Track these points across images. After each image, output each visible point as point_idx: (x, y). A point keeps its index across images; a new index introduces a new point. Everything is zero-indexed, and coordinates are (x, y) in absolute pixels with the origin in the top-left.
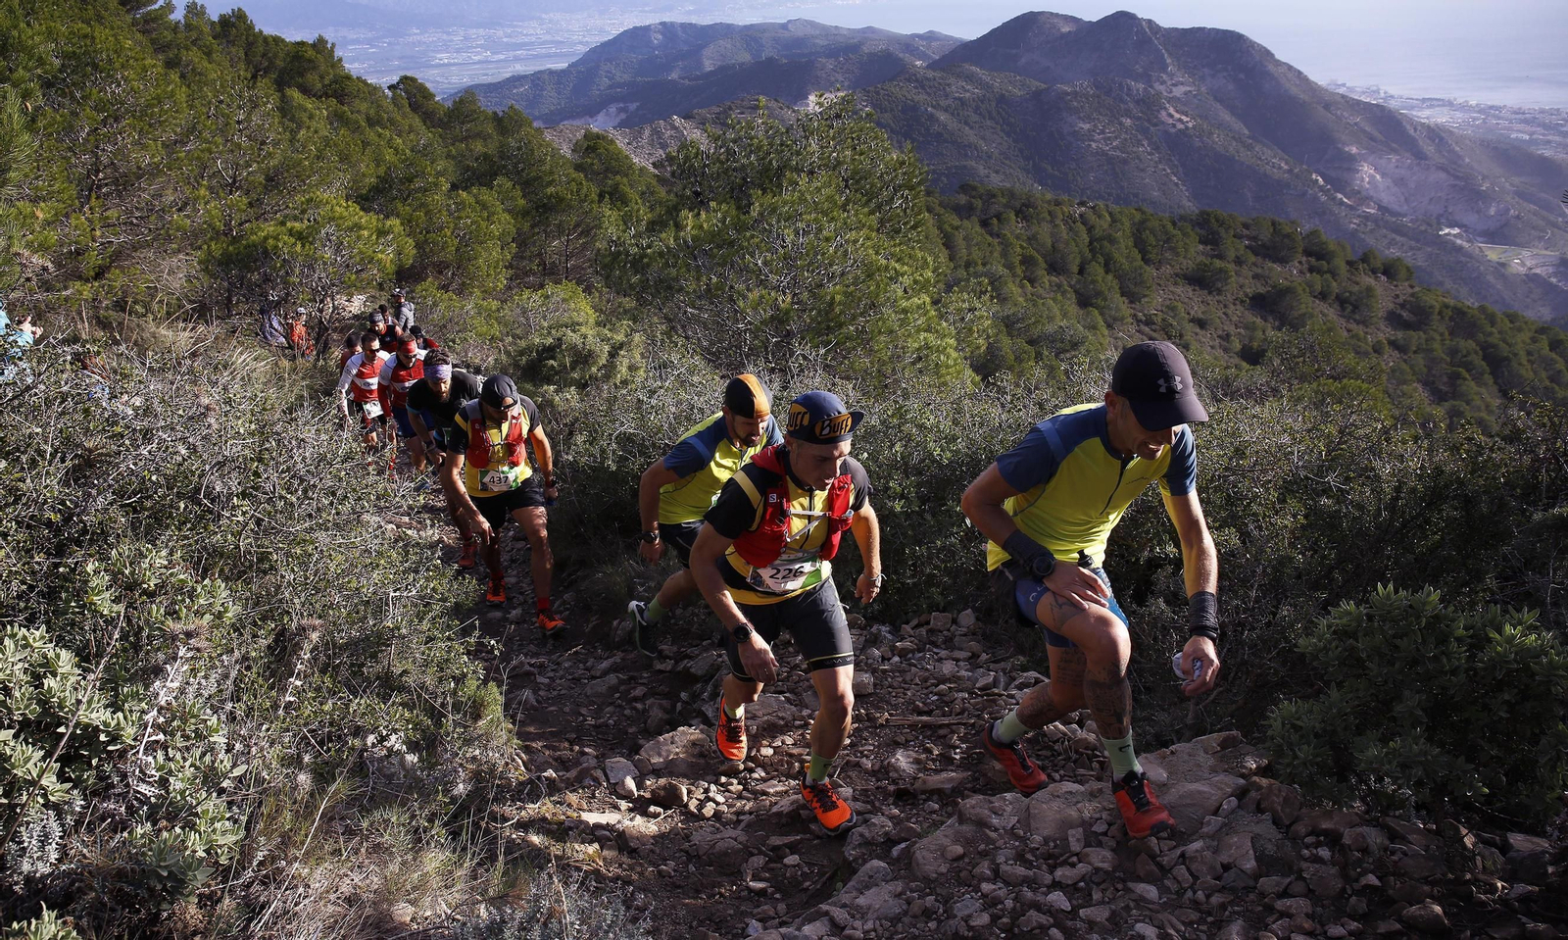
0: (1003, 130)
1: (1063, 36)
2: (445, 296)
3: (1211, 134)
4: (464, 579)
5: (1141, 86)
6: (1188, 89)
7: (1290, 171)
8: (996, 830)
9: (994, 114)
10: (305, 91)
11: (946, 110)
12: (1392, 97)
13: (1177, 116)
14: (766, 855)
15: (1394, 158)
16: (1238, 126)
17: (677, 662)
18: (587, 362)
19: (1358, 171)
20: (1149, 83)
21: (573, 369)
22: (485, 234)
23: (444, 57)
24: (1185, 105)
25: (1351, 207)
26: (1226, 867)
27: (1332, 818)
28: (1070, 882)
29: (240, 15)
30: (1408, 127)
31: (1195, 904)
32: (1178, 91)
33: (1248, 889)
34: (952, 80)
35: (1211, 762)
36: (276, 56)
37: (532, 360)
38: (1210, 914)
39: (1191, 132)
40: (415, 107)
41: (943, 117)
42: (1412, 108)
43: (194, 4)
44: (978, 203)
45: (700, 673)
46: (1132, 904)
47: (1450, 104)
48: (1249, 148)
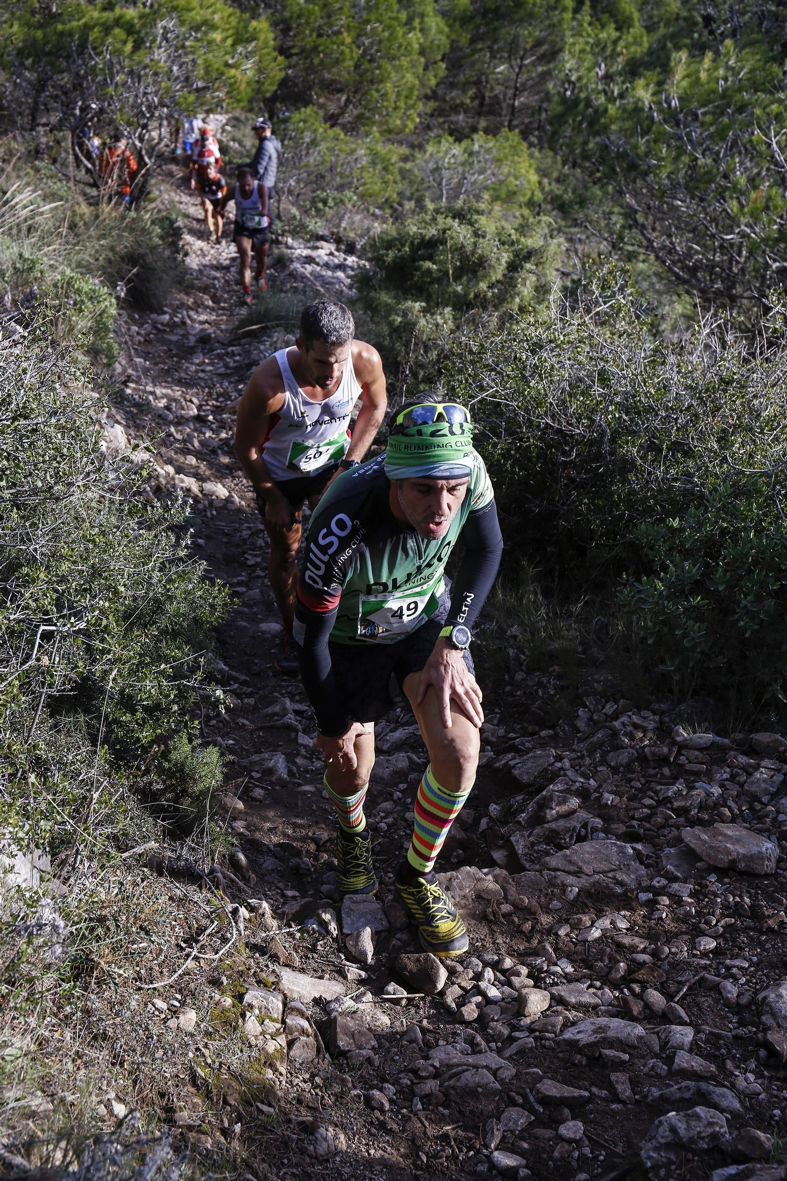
2: (331, 133)
4: (213, 584)
14: (532, 1111)
18: (475, 272)
21: (457, 278)
22: (400, 46)
37: (402, 258)
45: (525, 779)
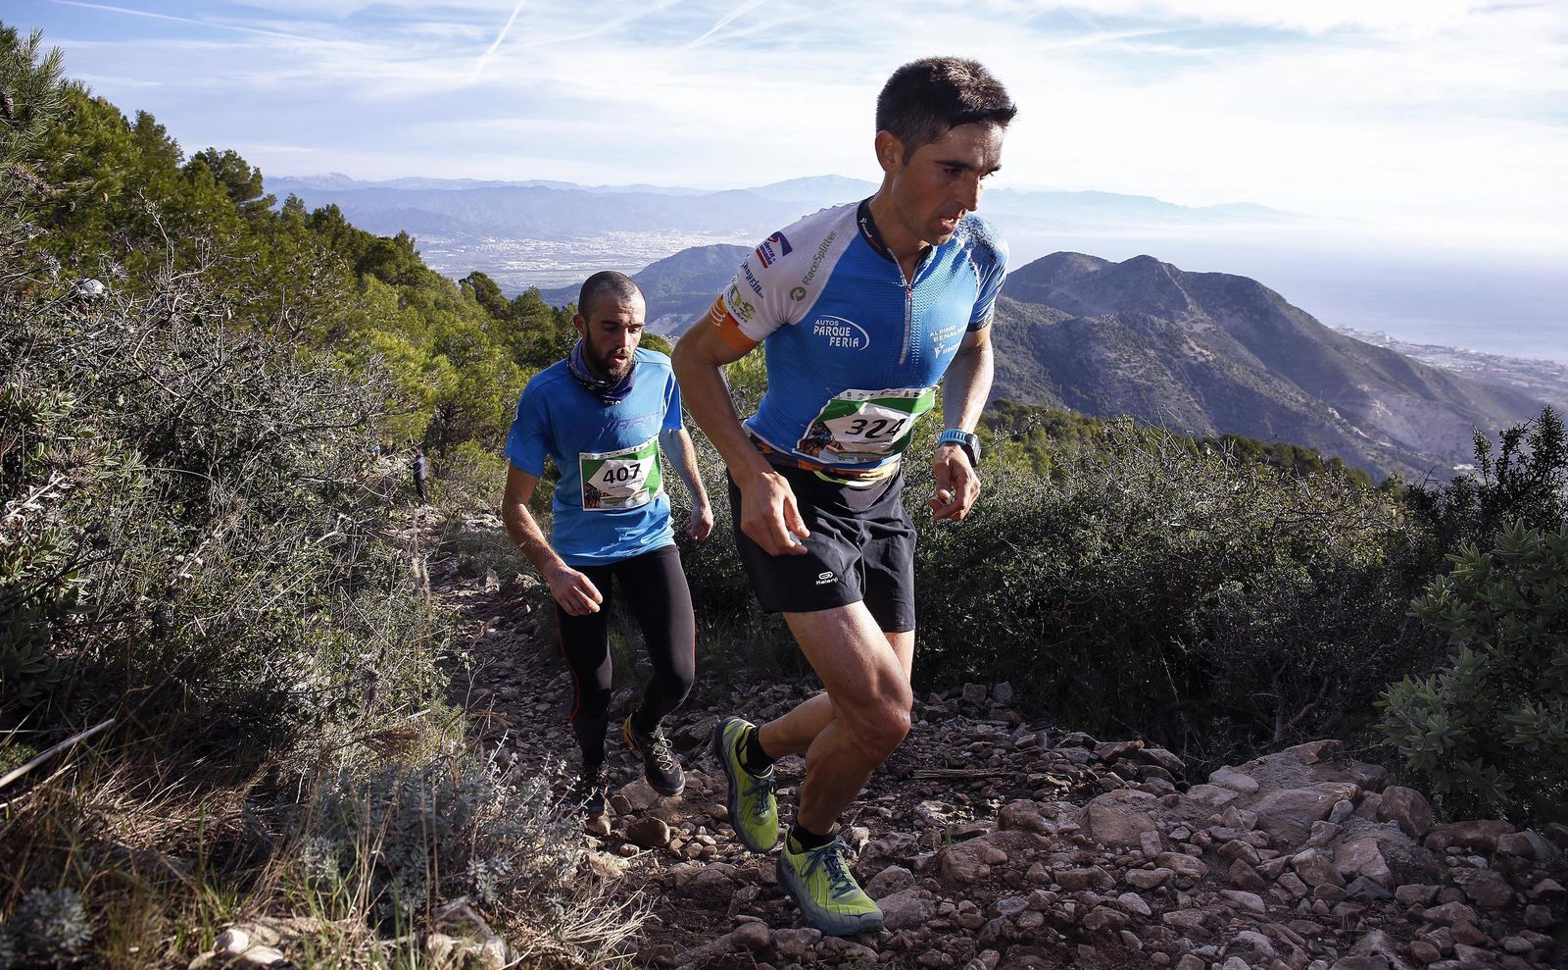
0: (1033, 355)
1: (1089, 274)
3: (1230, 367)
5: (1163, 321)
6: (1208, 326)
7: (1307, 405)
9: (1026, 340)
10: (381, 276)
12: (1397, 342)
13: (1198, 349)
15: (1404, 397)
16: (1255, 361)
19: (1371, 408)
20: (1171, 319)
23: (515, 264)
24: (1204, 340)
25: (1367, 441)
26: (1350, 878)
27: (1478, 828)
28: (1146, 885)
29: (333, 210)
30: (1415, 370)
31: (1316, 916)
32: (1198, 328)
33: (1383, 900)
35: (1311, 771)
36: (359, 246)
38: (1337, 925)
39: (1212, 365)
40: (481, 299)
43: (295, 199)
44: (1011, 419)
46: (1229, 910)
47: (1451, 351)
48: (1267, 381)
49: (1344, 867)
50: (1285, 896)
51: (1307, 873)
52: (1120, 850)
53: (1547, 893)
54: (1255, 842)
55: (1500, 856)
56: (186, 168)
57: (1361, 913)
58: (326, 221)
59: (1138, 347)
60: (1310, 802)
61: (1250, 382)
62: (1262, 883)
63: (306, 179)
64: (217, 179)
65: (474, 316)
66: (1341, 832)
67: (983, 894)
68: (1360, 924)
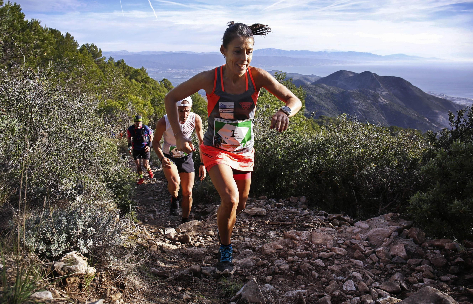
0: (332, 102)
1: (350, 77)
3: (393, 105)
5: (373, 91)
6: (387, 93)
7: (418, 117)
8: (298, 241)
9: (330, 98)
10: (137, 80)
11: (316, 96)
12: (448, 97)
13: (384, 100)
14: (212, 256)
16: (402, 103)
17: (203, 209)
19: (439, 117)
20: (375, 90)
23: (177, 76)
24: (386, 97)
25: (437, 128)
26: (394, 256)
27: (440, 241)
28: (325, 257)
29: (123, 61)
30: (453, 105)
31: (380, 268)
32: (384, 93)
33: (403, 264)
34: (318, 88)
35: (387, 223)
36: (130, 71)
38: (386, 271)
39: (388, 105)
40: (166, 87)
41: (315, 98)
42: (454, 100)
43: (111, 58)
44: (325, 121)
45: (209, 211)
46: (351, 266)
47: (466, 99)
48: (405, 110)
49: (392, 253)
50: (371, 262)
51: (379, 255)
52: (320, 246)
53: (459, 262)
54: (364, 244)
55: (445, 250)
56: (80, 49)
57: (395, 268)
58: (120, 64)
59: (365, 99)
60: (384, 232)
61: (400, 110)
62: (364, 257)
63: (116, 52)
64: (89, 52)
65: (164, 92)
66: (393, 242)
67: (272, 259)
68: (394, 271)
